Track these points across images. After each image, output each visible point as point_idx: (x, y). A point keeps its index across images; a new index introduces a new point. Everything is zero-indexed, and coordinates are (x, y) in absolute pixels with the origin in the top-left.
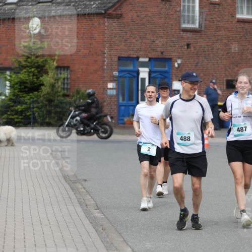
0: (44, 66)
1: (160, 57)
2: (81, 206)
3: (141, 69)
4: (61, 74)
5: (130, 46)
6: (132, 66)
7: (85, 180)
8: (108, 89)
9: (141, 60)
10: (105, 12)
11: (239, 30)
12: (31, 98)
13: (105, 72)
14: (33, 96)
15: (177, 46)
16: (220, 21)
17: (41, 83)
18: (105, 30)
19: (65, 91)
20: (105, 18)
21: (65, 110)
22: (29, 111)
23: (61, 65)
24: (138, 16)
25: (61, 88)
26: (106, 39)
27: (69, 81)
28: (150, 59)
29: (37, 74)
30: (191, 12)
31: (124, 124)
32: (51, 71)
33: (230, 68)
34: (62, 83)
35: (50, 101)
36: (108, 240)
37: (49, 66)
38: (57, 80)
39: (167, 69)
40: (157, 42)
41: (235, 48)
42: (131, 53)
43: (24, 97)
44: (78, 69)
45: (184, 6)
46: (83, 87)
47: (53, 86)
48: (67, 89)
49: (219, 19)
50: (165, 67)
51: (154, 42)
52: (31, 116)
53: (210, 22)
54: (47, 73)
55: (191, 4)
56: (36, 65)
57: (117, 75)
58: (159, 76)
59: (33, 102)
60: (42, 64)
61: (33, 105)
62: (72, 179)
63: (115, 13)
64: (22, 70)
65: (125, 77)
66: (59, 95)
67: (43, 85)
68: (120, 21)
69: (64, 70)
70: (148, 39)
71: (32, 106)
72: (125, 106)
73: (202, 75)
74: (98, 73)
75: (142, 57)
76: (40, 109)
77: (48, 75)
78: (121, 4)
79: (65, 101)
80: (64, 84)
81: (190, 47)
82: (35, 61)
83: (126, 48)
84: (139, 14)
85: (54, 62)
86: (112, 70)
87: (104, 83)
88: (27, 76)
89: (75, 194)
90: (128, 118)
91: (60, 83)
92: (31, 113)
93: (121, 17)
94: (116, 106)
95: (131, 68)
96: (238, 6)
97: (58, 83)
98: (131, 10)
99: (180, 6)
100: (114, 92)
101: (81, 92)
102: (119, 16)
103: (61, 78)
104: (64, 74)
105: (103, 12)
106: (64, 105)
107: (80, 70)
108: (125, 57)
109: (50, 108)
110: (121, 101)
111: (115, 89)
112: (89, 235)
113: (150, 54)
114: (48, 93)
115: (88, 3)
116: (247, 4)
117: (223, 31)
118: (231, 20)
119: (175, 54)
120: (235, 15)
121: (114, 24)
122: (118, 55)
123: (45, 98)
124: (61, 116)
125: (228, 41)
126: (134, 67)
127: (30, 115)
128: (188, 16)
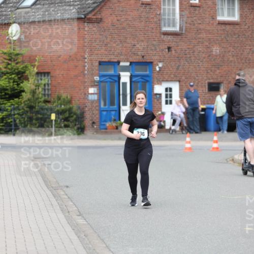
0: (24, 72)
1: (141, 61)
2: (63, 212)
3: (122, 74)
4: (41, 80)
5: (111, 51)
6: (113, 71)
7: (67, 187)
8: (89, 94)
9: (122, 64)
10: (85, 17)
11: (220, 32)
12: (12, 105)
13: (86, 77)
14: (14, 103)
15: (158, 49)
16: (200, 24)
17: (22, 89)
18: (86, 34)
19: (46, 97)
20: (85, 22)
21: (46, 116)
22: (10, 118)
23: (42, 71)
24: (118, 20)
25: (42, 94)
26: (86, 44)
27: (50, 87)
28: (131, 63)
29: (18, 80)
30: (171, 15)
31: (106, 129)
32: (32, 77)
33: (212, 71)
34: (42, 89)
35: (31, 108)
36: (91, 246)
37: (30, 72)
38: (38, 86)
39: (148, 73)
40: (138, 46)
41: (216, 50)
42: (112, 58)
43: (5, 104)
44: (59, 75)
45: (164, 9)
46: (64, 92)
47: (33, 92)
48: (48, 95)
49: (199, 22)
50: (146, 71)
51: (135, 45)
52: (13, 123)
53: (191, 25)
54: (27, 79)
55: (171, 7)
56: (16, 71)
57: (98, 79)
58: (140, 80)
59: (14, 109)
60: (22, 70)
61: (14, 112)
62: (54, 186)
63: (95, 17)
64: (2, 77)
65: (107, 82)
66: (41, 102)
67: (23, 91)
68: (100, 25)
69: (45, 76)
70: (128, 43)
71: (12, 113)
72: (107, 111)
73: (183, 78)
74: (79, 78)
75: (122, 61)
76: (21, 115)
77: (29, 81)
78: (101, 8)
79: (47, 107)
80: (45, 90)
81: (171, 50)
82: (15, 67)
83: (106, 53)
84: (119, 18)
85: (34, 68)
86: (93, 75)
87: (85, 88)
88: (7, 83)
89: (56, 200)
90: (110, 123)
91: (40, 89)
92: (12, 120)
93: (100, 21)
94: (97, 111)
95: (112, 72)
96: (218, 8)
97: (38, 88)
98: (111, 14)
99: (160, 9)
100: (95, 97)
101: (61, 98)
102: (99, 21)
103: (42, 84)
104: (44, 80)
105: (83, 16)
106: (46, 111)
107: (60, 76)
108: (106, 62)
109: (31, 115)
110: (102, 106)
111: (96, 94)
112: (72, 242)
113: (131, 58)
114: (29, 100)
115: (67, 8)
116: (228, 6)
117: (204, 34)
118: (211, 22)
119: (156, 58)
120: (216, 17)
121: (94, 29)
122: (99, 60)
123: (25, 105)
124: (42, 122)
125: (209, 44)
126: (115, 71)
127: (11, 122)
128: (169, 19)
